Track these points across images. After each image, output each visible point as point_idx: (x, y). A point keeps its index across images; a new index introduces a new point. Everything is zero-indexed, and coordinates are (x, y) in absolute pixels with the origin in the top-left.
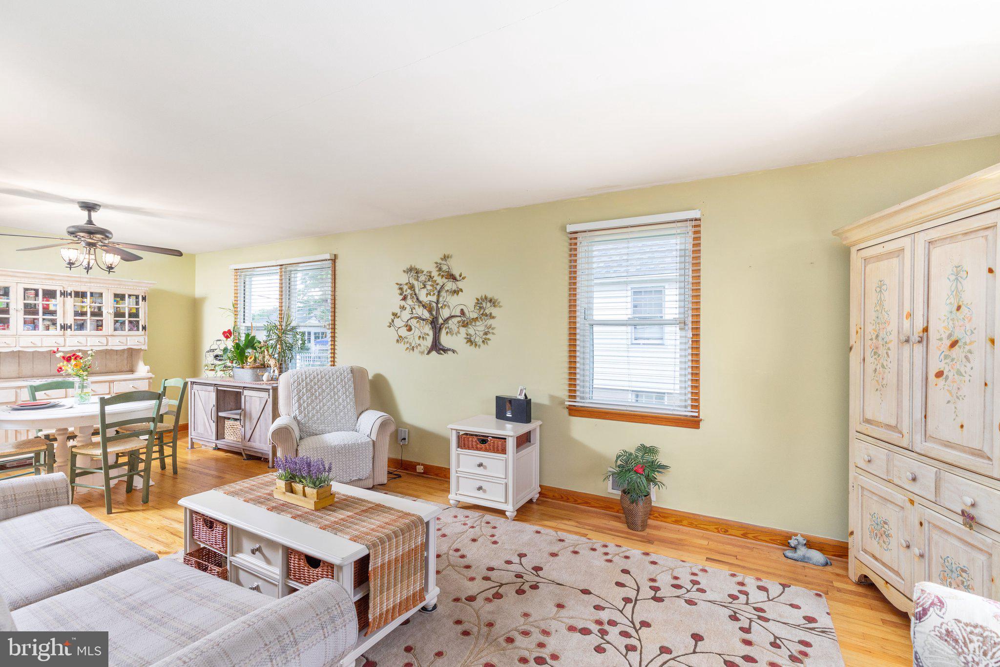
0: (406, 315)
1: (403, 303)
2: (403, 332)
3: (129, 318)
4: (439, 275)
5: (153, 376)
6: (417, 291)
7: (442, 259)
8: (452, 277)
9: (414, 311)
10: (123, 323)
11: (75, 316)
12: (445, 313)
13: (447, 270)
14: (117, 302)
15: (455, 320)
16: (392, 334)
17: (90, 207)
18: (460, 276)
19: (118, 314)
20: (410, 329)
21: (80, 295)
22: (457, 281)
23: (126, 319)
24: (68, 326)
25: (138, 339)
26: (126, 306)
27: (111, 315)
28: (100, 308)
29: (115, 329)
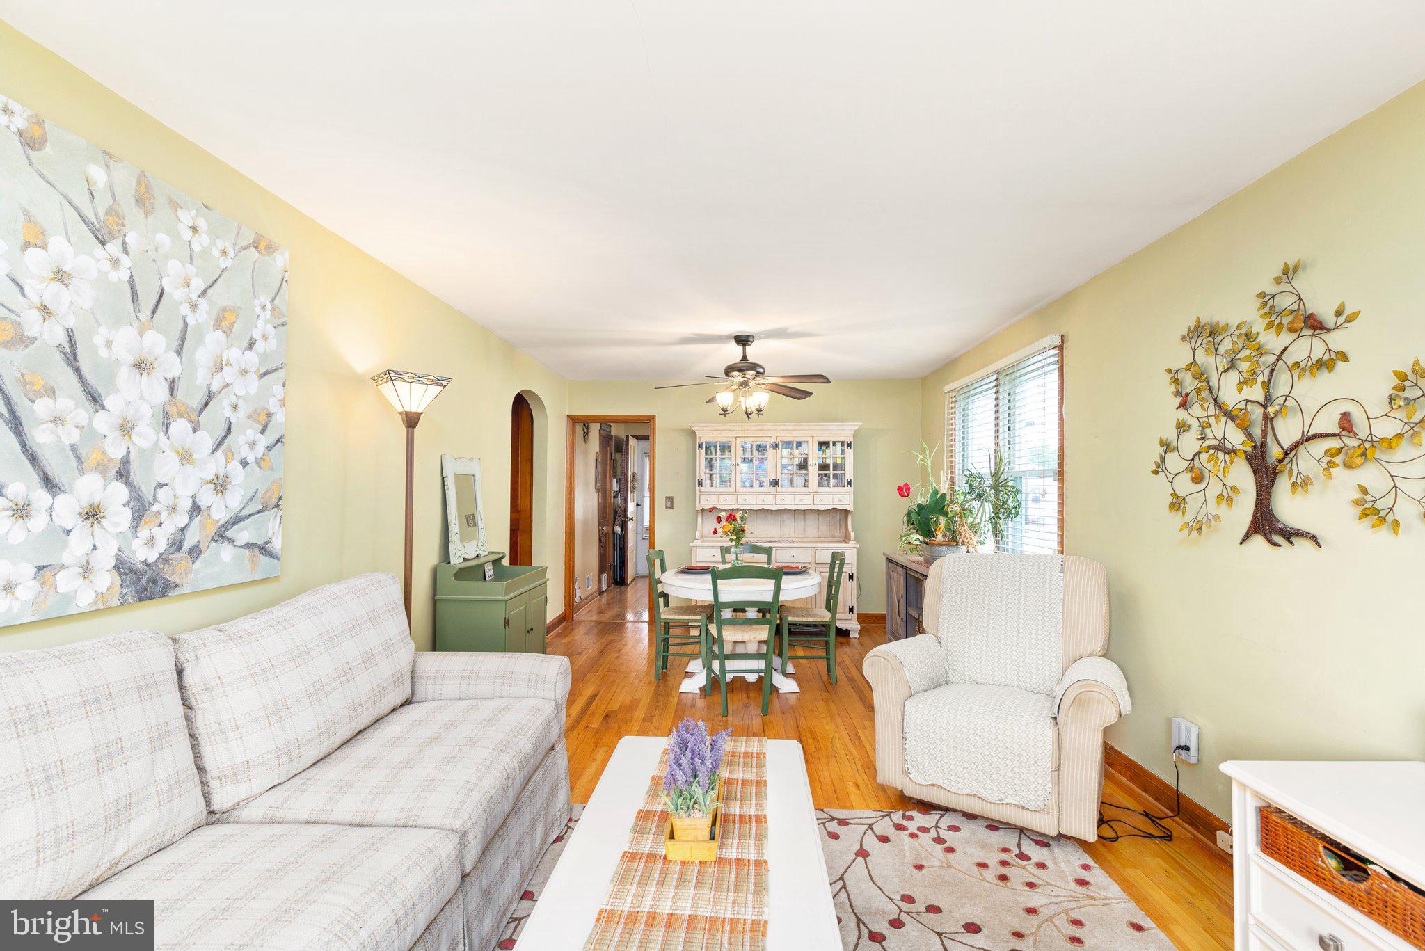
0: (1189, 444)
1: (1182, 415)
2: (1184, 485)
3: (834, 471)
4: (1270, 325)
5: (857, 545)
6: (1214, 381)
7: (1278, 281)
8: (1314, 325)
9: (1208, 431)
10: (828, 477)
11: (782, 470)
12: (1288, 431)
13: (1295, 307)
14: (823, 452)
15: (1319, 448)
16: (1161, 489)
17: (743, 340)
18: (1339, 313)
19: (824, 467)
20: (1198, 479)
21: (788, 446)
22: (1329, 330)
23: (831, 472)
24: (776, 481)
25: (842, 497)
26: (831, 456)
27: (816, 467)
28: (805, 460)
29: (820, 485)
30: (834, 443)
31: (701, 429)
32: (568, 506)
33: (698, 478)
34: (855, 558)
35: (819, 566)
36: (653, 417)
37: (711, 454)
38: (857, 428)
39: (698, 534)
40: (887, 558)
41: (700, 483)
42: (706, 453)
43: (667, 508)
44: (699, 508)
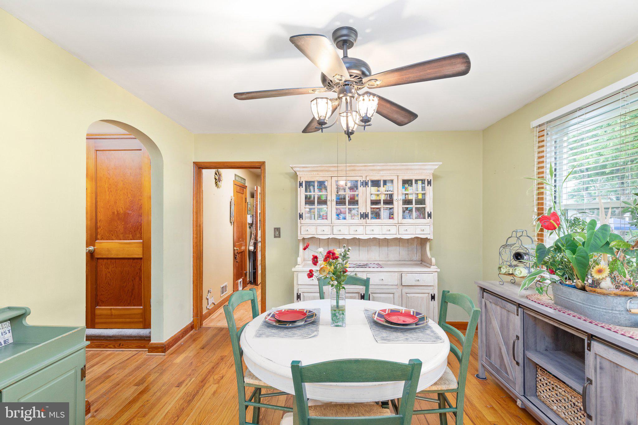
3: (415, 205)
5: (439, 270)
10: (411, 210)
11: (371, 205)
14: (406, 189)
19: (407, 202)
21: (376, 183)
23: (414, 206)
24: (366, 215)
25: (423, 228)
26: (413, 192)
27: (401, 202)
28: (391, 196)
29: (404, 218)
30: (416, 181)
31: (302, 169)
32: (195, 236)
33: (299, 212)
34: (437, 280)
35: (404, 288)
36: (264, 163)
37: (310, 192)
38: (437, 167)
39: (299, 260)
40: (481, 288)
41: (301, 216)
42: (306, 191)
43: (275, 237)
44: (300, 237)
